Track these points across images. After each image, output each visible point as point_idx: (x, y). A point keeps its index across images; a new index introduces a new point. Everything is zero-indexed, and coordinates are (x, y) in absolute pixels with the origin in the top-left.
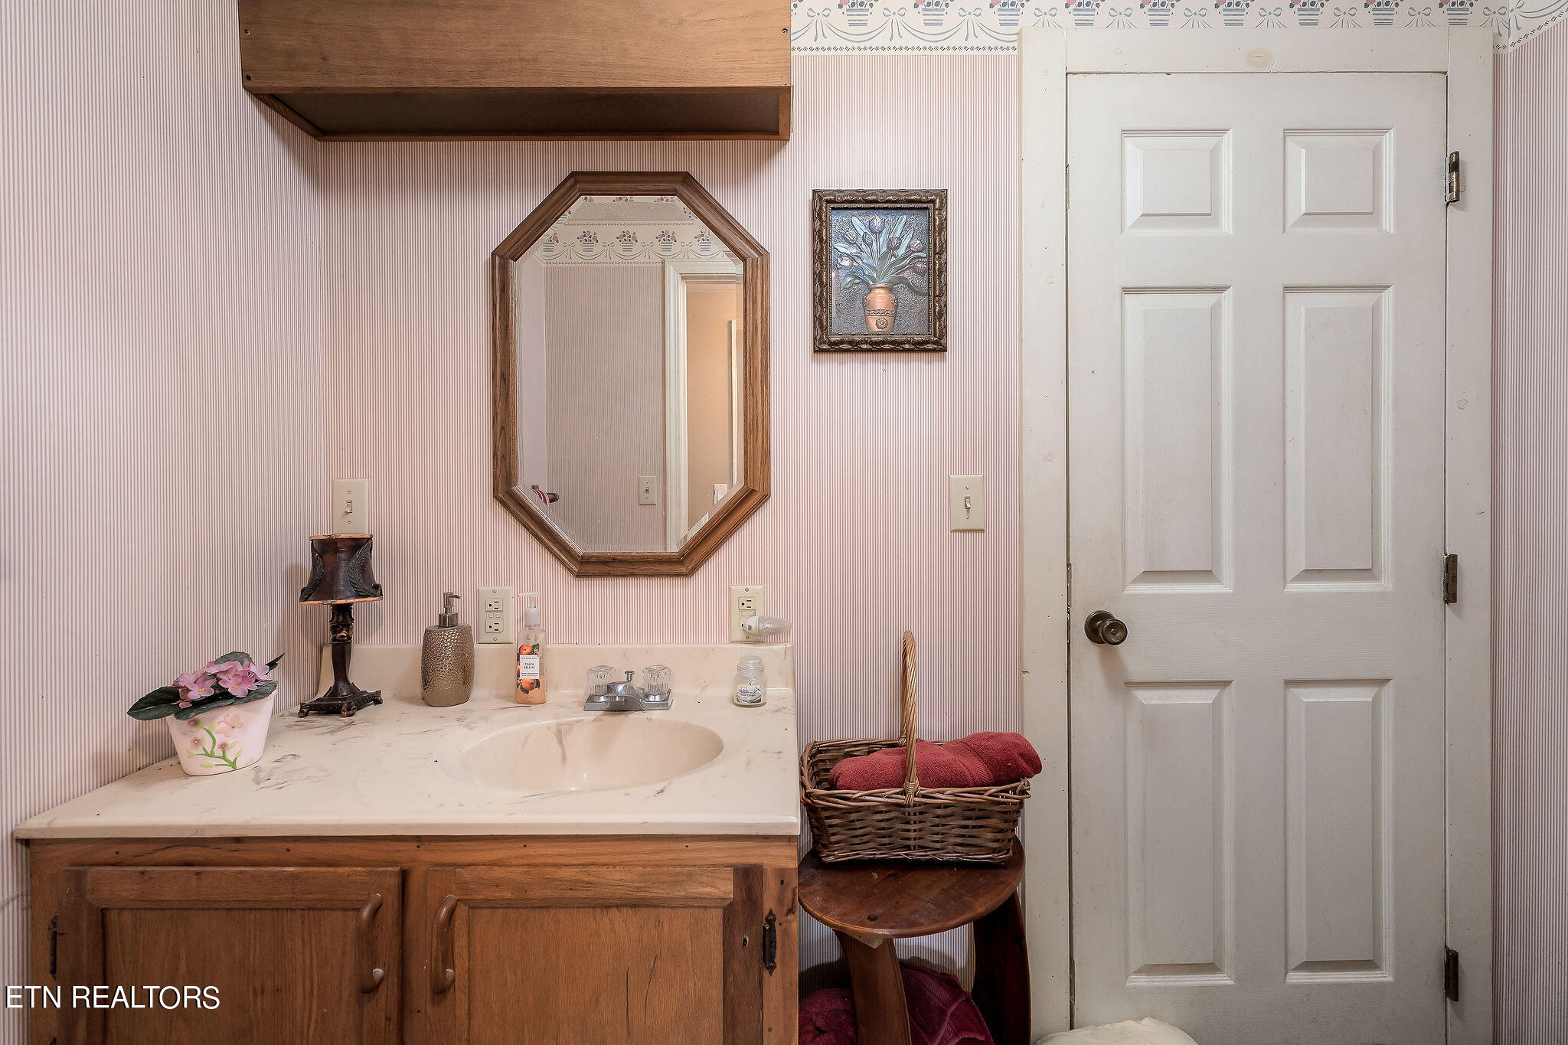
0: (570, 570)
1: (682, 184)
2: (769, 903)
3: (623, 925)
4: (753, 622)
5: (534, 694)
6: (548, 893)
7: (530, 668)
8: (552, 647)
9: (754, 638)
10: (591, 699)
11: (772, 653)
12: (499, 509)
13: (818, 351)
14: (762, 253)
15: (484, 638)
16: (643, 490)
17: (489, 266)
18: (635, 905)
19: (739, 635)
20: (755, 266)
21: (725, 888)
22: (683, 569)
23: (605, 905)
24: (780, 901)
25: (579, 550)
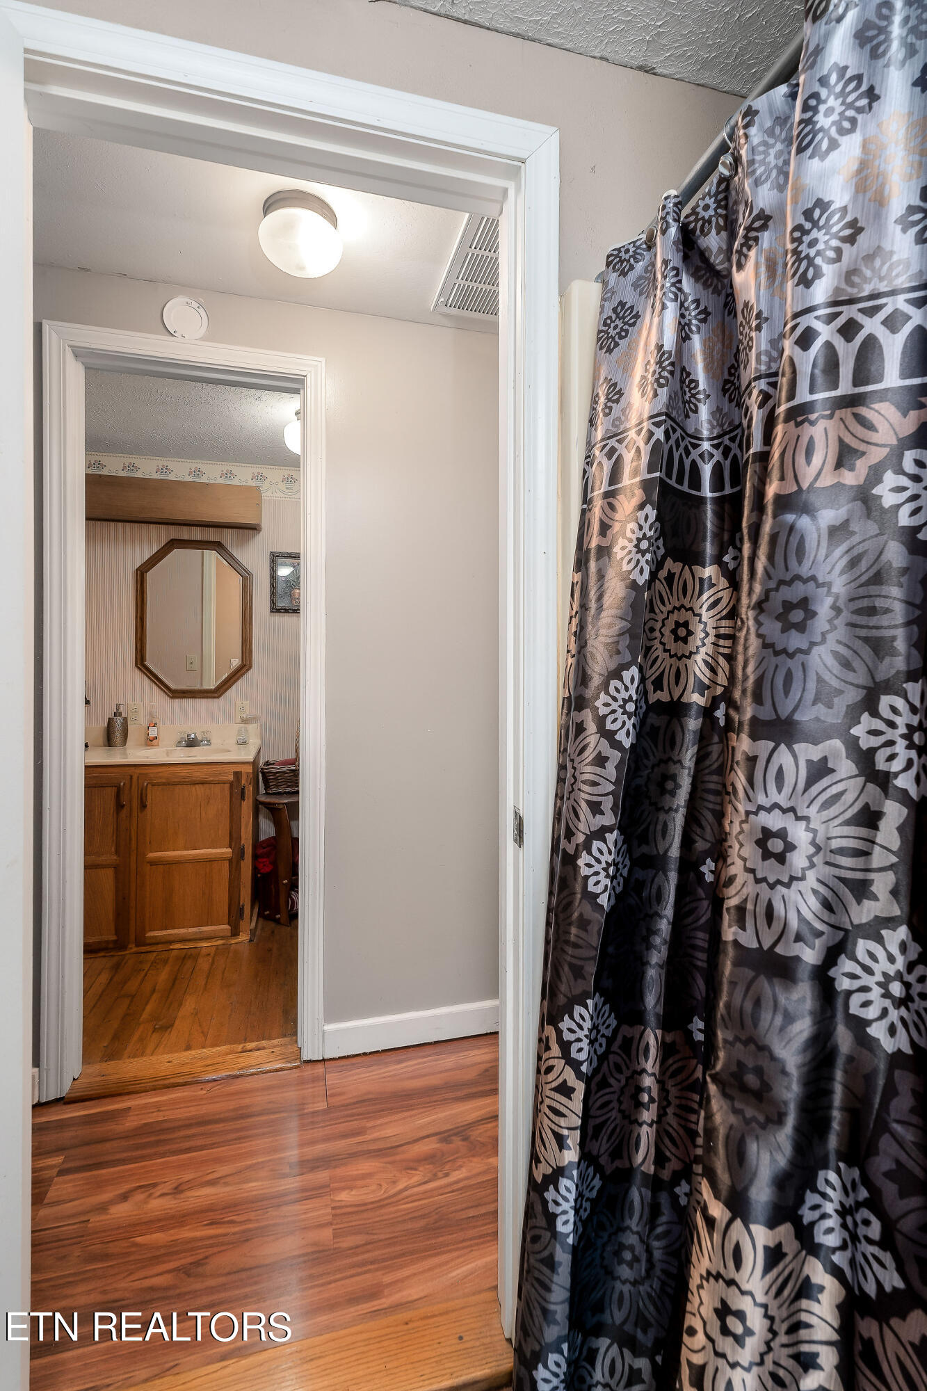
0: (168, 696)
1: (218, 546)
2: (243, 782)
3: (199, 790)
4: (244, 716)
5: (155, 742)
6: (176, 780)
7: (153, 732)
8: (161, 725)
9: (245, 721)
10: (179, 742)
11: (253, 728)
12: (138, 671)
13: (271, 612)
14: (250, 574)
15: (132, 723)
16: (189, 662)
17: (135, 575)
18: (203, 783)
19: (238, 720)
20: (247, 579)
21: (231, 777)
22: (216, 695)
23: (194, 783)
24: (247, 781)
25: (173, 686)
